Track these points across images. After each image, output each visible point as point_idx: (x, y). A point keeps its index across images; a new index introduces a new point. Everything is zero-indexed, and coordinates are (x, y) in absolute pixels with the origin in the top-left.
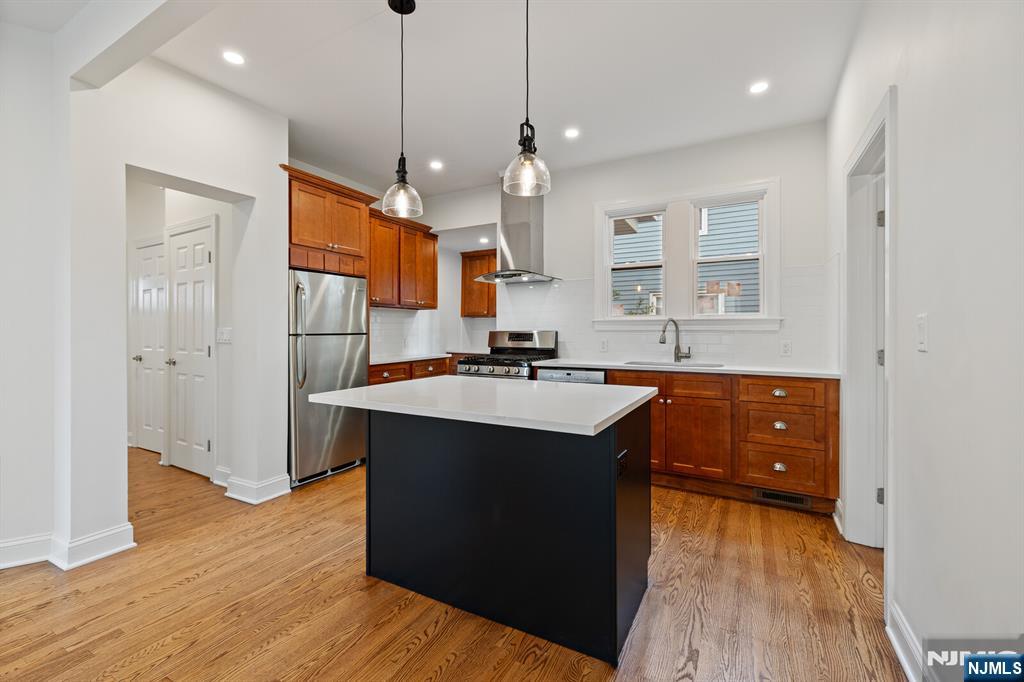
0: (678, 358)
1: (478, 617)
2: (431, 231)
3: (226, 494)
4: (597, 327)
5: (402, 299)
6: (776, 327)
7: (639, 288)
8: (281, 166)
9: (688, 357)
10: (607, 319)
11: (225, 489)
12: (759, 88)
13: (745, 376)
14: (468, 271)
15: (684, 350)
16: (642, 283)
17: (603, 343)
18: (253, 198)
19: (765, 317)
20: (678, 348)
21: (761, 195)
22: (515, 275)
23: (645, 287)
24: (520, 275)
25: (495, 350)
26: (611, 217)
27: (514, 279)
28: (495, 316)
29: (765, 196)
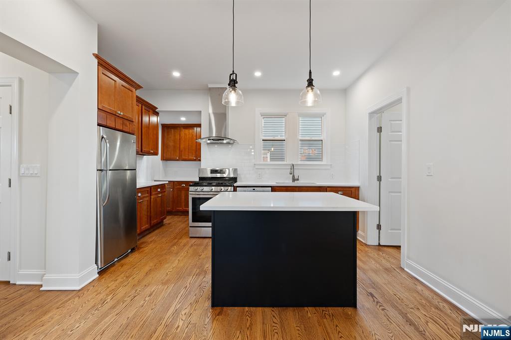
0: (294, 180)
1: (288, 308)
2: (157, 110)
3: (41, 289)
4: (257, 167)
5: (144, 149)
6: (329, 167)
7: (273, 149)
8: (94, 54)
9: (298, 180)
10: (260, 163)
11: (41, 286)
12: (336, 73)
13: (328, 187)
14: (166, 134)
15: (296, 177)
16: (274, 146)
17: (259, 174)
18: (78, 73)
19: (325, 163)
20: (294, 176)
21: (323, 115)
22: (220, 140)
23: (275, 148)
24: (223, 140)
25: (201, 179)
26: (262, 116)
27: (220, 141)
28: (200, 160)
29: (325, 116)
